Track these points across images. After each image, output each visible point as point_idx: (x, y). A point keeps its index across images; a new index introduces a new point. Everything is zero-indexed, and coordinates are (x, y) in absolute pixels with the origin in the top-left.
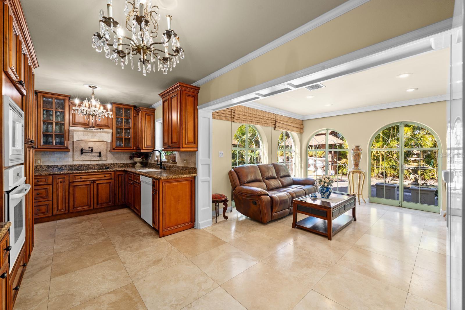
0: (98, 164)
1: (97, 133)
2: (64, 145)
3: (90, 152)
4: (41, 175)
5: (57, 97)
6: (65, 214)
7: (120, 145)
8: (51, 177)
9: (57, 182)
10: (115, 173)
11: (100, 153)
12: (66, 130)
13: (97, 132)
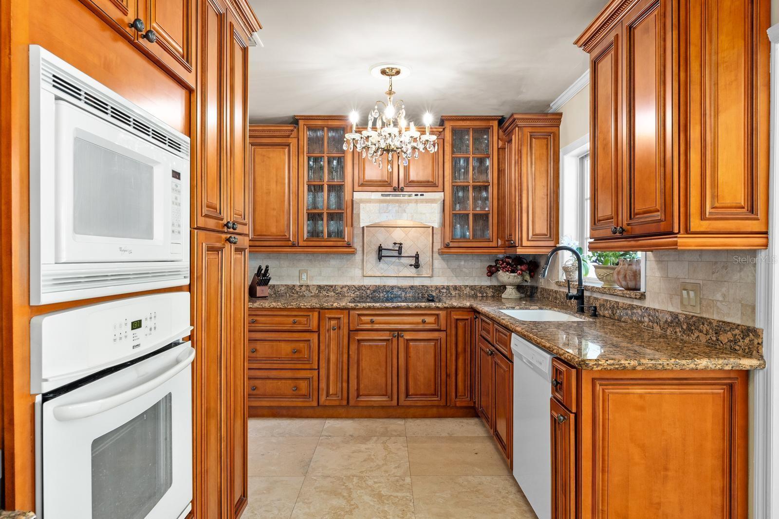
0: (412, 286)
1: (407, 205)
2: (344, 238)
3: (396, 254)
4: (298, 308)
5: (331, 123)
6: (341, 406)
7: (464, 236)
8: (316, 314)
9: (327, 328)
10: (447, 314)
11: (417, 257)
12: (347, 202)
13: (409, 202)
